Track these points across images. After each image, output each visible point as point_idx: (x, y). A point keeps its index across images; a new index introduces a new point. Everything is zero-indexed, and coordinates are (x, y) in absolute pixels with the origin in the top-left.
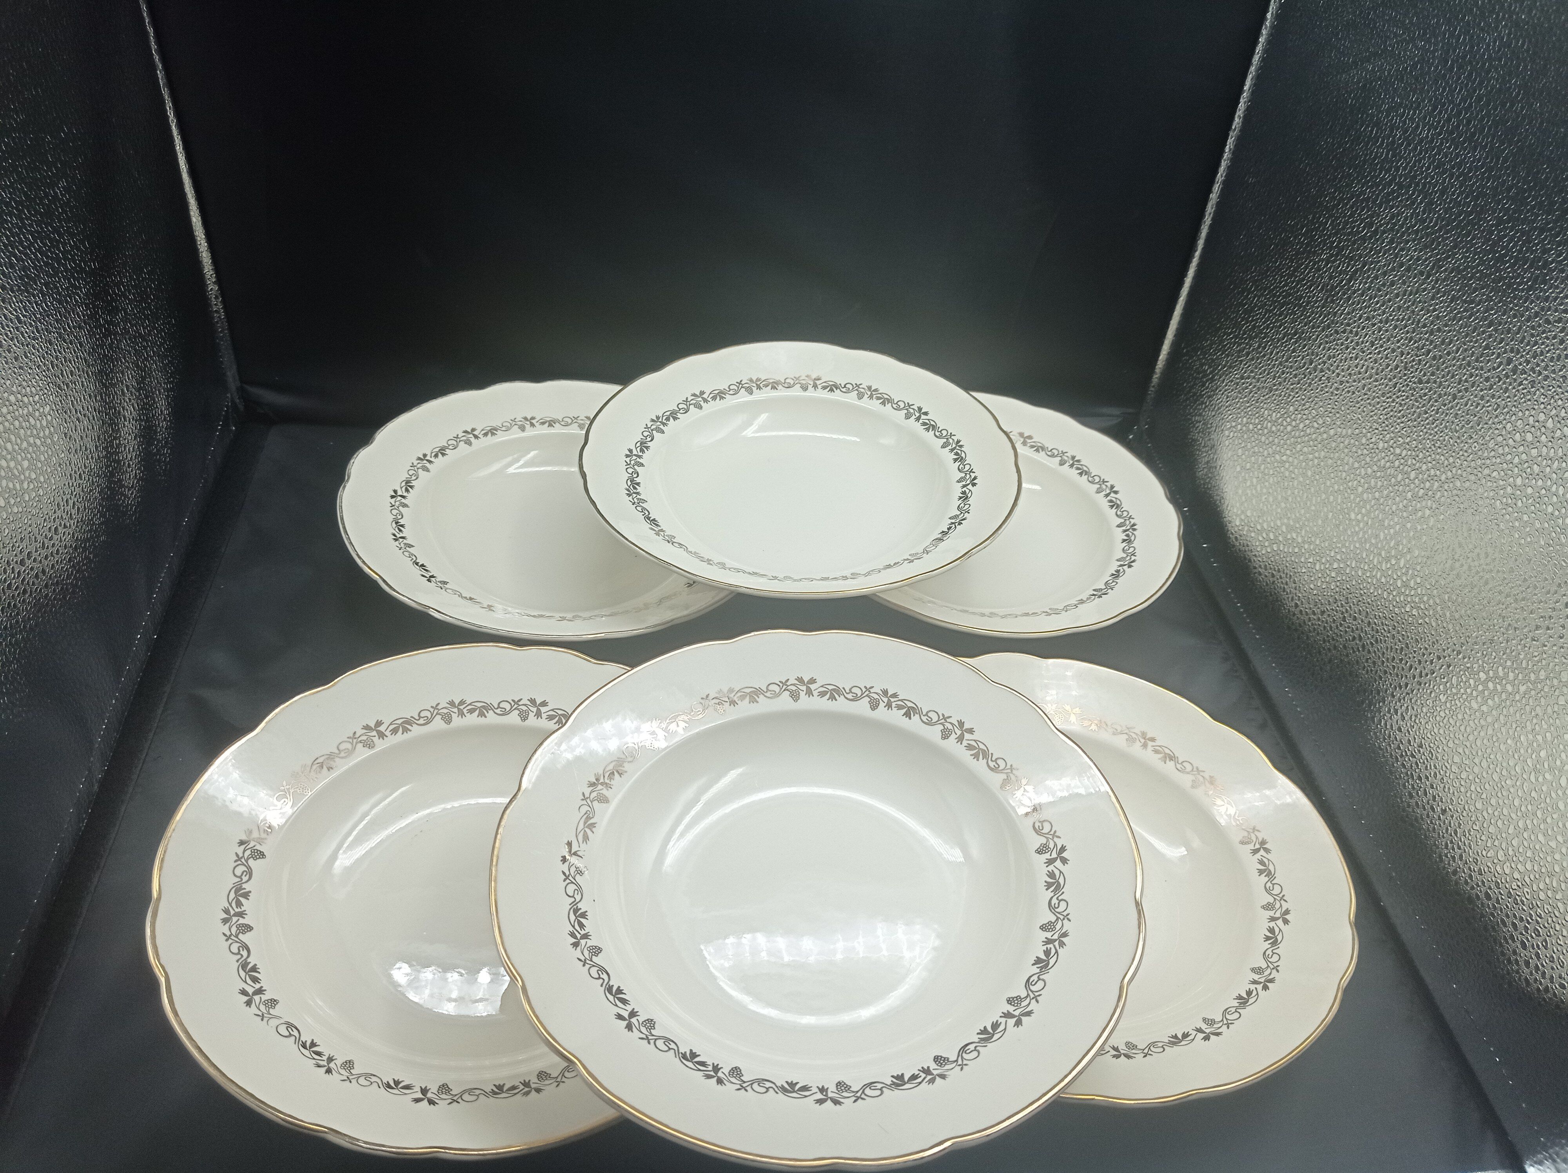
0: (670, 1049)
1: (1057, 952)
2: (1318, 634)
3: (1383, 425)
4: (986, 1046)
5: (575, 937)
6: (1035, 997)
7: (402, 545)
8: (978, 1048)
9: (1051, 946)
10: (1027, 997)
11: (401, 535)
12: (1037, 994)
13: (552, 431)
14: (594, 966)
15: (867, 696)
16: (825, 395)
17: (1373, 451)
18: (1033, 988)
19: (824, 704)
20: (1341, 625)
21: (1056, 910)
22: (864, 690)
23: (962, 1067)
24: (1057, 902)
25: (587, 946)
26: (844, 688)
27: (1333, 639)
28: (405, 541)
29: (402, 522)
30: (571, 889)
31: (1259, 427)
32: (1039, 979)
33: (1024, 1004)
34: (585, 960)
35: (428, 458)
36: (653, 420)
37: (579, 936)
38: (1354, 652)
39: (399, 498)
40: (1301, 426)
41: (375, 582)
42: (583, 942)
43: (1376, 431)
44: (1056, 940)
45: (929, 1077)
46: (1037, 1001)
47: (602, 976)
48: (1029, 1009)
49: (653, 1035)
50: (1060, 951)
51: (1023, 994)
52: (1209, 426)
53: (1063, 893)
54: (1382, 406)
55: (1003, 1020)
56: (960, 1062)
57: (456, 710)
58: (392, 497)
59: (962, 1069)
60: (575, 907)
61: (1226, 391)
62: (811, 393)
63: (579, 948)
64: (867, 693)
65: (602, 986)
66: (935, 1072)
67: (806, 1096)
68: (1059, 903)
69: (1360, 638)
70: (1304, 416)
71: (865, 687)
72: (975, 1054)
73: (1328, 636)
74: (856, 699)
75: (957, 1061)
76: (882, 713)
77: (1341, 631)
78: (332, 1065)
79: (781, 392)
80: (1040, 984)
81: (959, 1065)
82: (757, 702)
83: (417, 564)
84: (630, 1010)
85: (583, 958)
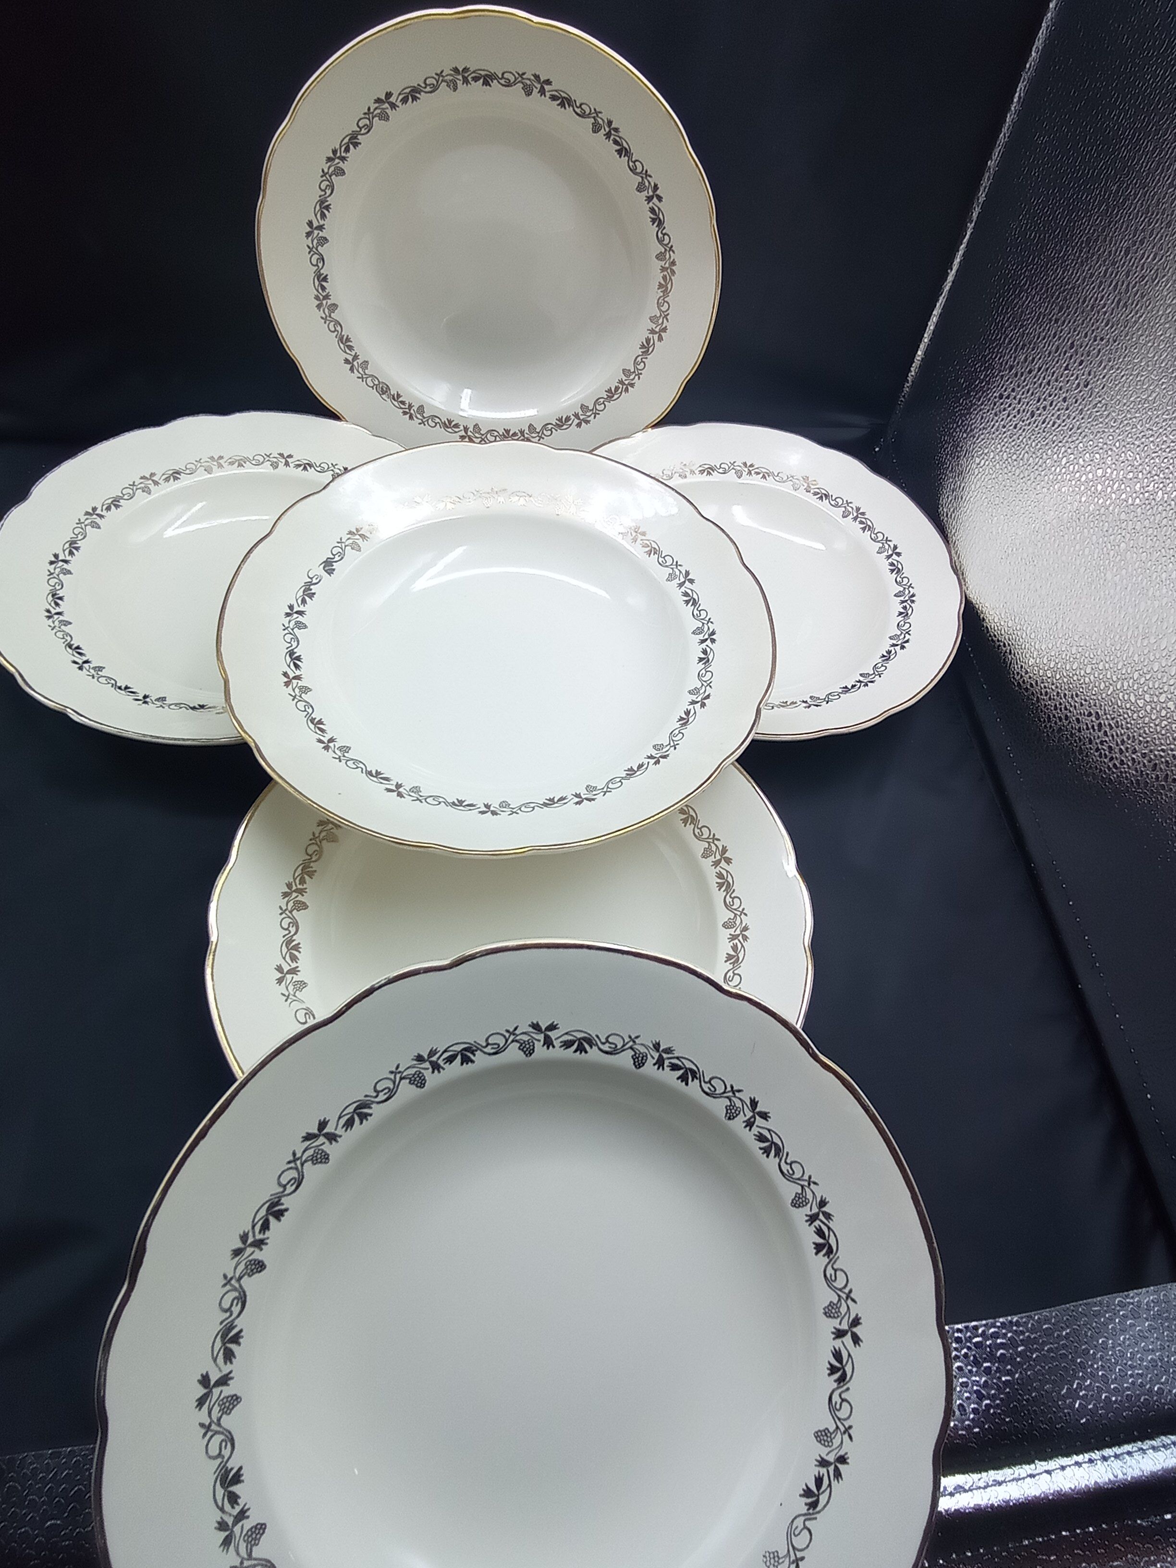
2: (1050, 699)
3: (1167, 471)
7: (57, 623)
11: (58, 610)
13: (241, 470)
17: (1147, 502)
20: (1077, 695)
27: (1066, 709)
28: (61, 618)
29: (60, 593)
31: (1014, 457)
35: (98, 511)
38: (1088, 729)
39: (61, 564)
40: (1064, 461)
43: (1156, 477)
52: (959, 449)
54: (1169, 447)
58: (52, 563)
61: (980, 410)
69: (1098, 716)
70: (1069, 451)
73: (1060, 704)
77: (1076, 702)
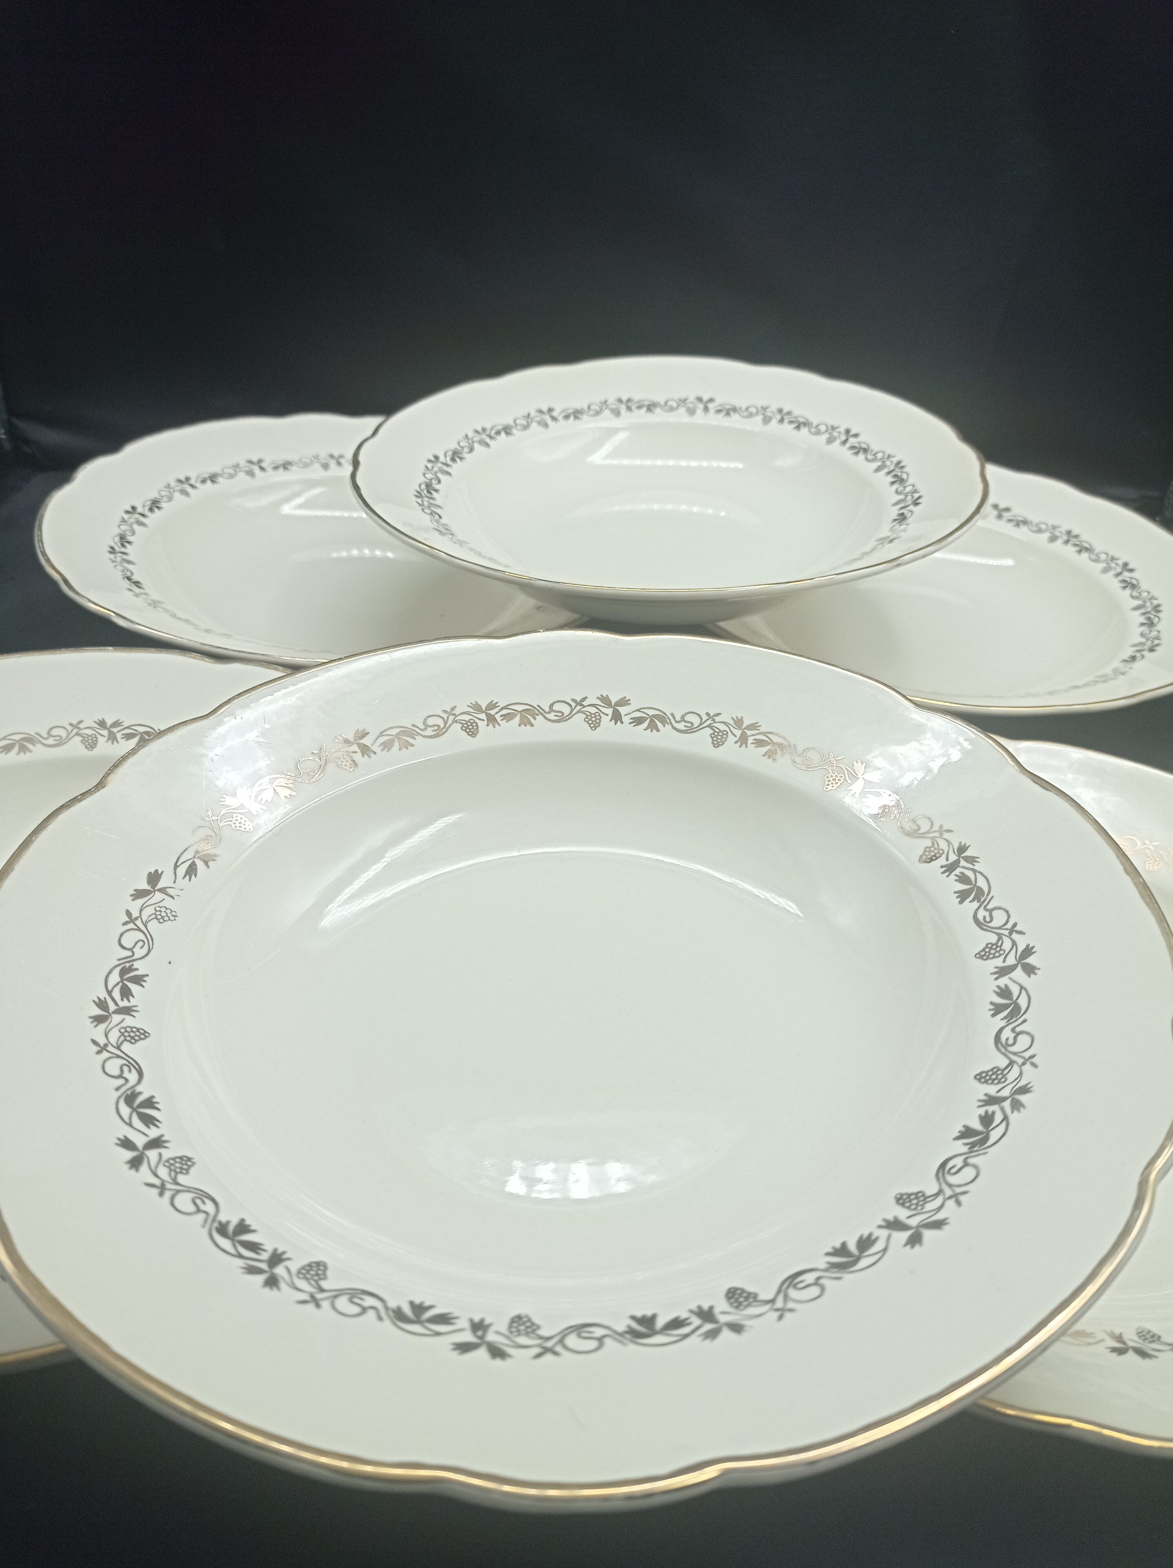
0: (199, 1210)
1: (1005, 1118)
4: (839, 1278)
5: (104, 1007)
6: (956, 1197)
7: (119, 559)
8: (822, 1281)
9: (995, 1108)
10: (937, 1195)
12: (959, 1190)
14: (119, 1057)
15: (709, 726)
18: (952, 1179)
19: (641, 736)
21: (1011, 1049)
22: (705, 717)
23: (782, 1313)
24: (1012, 1035)
25: (123, 1025)
26: (672, 715)
28: (125, 557)
30: (132, 937)
32: (966, 1164)
33: (930, 1206)
34: (106, 1045)
35: (192, 482)
36: (477, 432)
37: (113, 1007)
42: (117, 1018)
44: (1004, 1099)
45: (708, 1327)
46: (959, 1203)
47: (126, 1075)
48: (940, 1216)
49: (176, 1183)
50: (1014, 1117)
51: (931, 1188)
53: (1025, 1021)
55: (883, 1233)
56: (779, 1303)
57: (105, 733)
59: (781, 1318)
60: (128, 965)
62: (700, 418)
63: (102, 1025)
64: (710, 722)
65: (118, 1089)
66: (723, 1319)
67: (438, 1334)
68: (1015, 1038)
71: (708, 714)
72: (814, 1291)
74: (691, 730)
75: (772, 1301)
76: (730, 752)
79: (659, 416)
80: (969, 1173)
81: (777, 1310)
82: (532, 725)
83: (129, 579)
84: (151, 1133)
85: (102, 1041)
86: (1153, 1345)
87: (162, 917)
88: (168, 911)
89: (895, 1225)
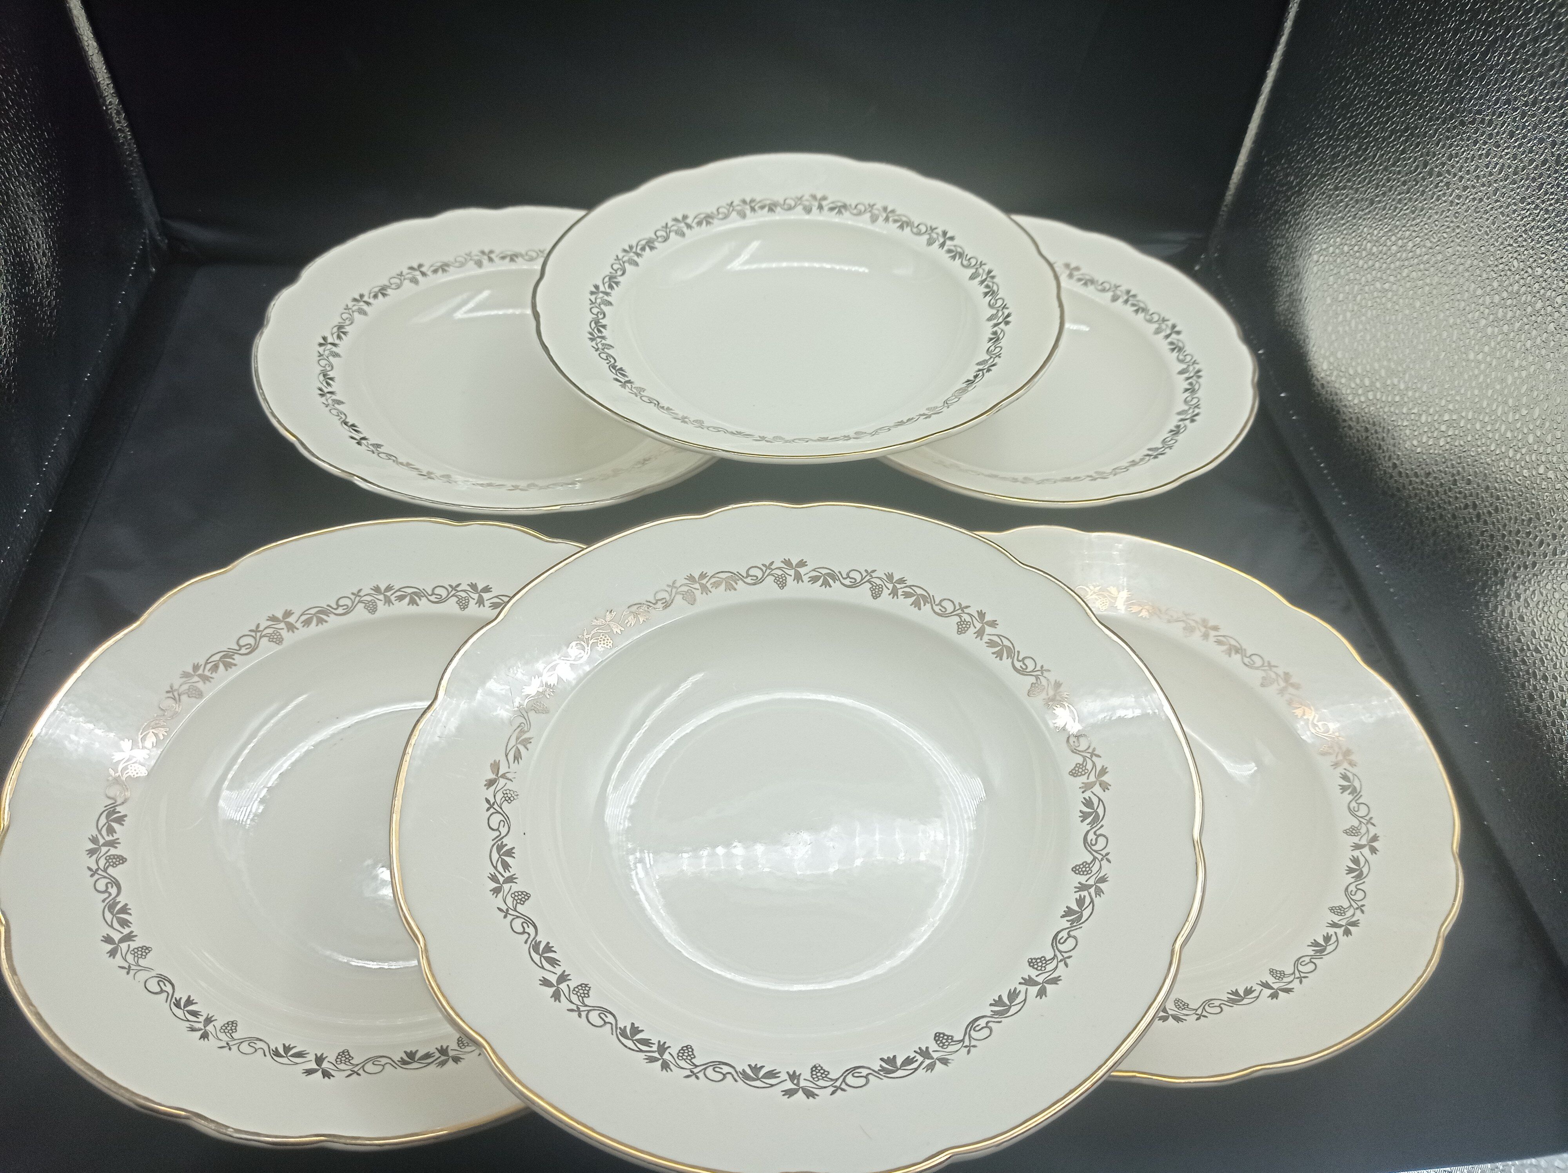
0: (605, 1023)
1: (1092, 901)
2: (1420, 500)
3: (1520, 239)
4: (1000, 1022)
5: (497, 881)
6: (1064, 960)
7: (330, 402)
8: (990, 1024)
9: (1085, 893)
10: (1053, 959)
11: (330, 389)
12: (1066, 955)
13: (513, 266)
14: (518, 917)
15: (868, 581)
16: (834, 218)
17: (1502, 273)
18: (1061, 947)
19: (816, 591)
20: (1450, 490)
21: (1093, 848)
22: (864, 574)
23: (969, 1049)
24: (1094, 837)
25: (512, 891)
26: (840, 572)
27: (1439, 507)
28: (334, 397)
29: (331, 374)
30: (496, 819)
31: (1356, 248)
32: (1069, 936)
33: (1050, 967)
34: (507, 910)
35: (366, 299)
36: (625, 251)
37: (501, 879)
38: (1466, 523)
39: (329, 346)
40: (1410, 244)
41: (291, 446)
42: (506, 887)
43: (1509, 248)
44: (1091, 886)
45: (927, 1062)
46: (1066, 965)
47: (527, 930)
48: (1055, 975)
49: (586, 1006)
50: (1097, 900)
51: (1049, 954)
52: (1293, 250)
53: (1102, 826)
54: (1519, 215)
55: (1023, 988)
56: (967, 1043)
57: (381, 597)
58: (321, 345)
59: (969, 1052)
60: (499, 843)
61: (1315, 206)
62: (816, 216)
63: (500, 895)
64: (868, 577)
65: (526, 942)
66: (935, 1055)
67: (772, 1086)
68: (1096, 840)
69: (1475, 506)
70: (1414, 234)
71: (866, 571)
72: (986, 1032)
73: (1433, 503)
74: (854, 585)
75: (963, 1041)
76: (885, 601)
77: (1450, 497)
78: (210, 1028)
79: (779, 216)
80: (1071, 942)
81: (966, 1047)
82: (735, 589)
83: (346, 423)
84: (559, 973)
85: (504, 908)
86: (1184, 1012)
87: (509, 798)
88: (512, 792)
89: (1029, 982)
